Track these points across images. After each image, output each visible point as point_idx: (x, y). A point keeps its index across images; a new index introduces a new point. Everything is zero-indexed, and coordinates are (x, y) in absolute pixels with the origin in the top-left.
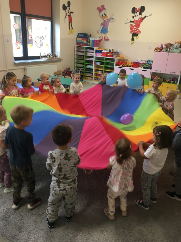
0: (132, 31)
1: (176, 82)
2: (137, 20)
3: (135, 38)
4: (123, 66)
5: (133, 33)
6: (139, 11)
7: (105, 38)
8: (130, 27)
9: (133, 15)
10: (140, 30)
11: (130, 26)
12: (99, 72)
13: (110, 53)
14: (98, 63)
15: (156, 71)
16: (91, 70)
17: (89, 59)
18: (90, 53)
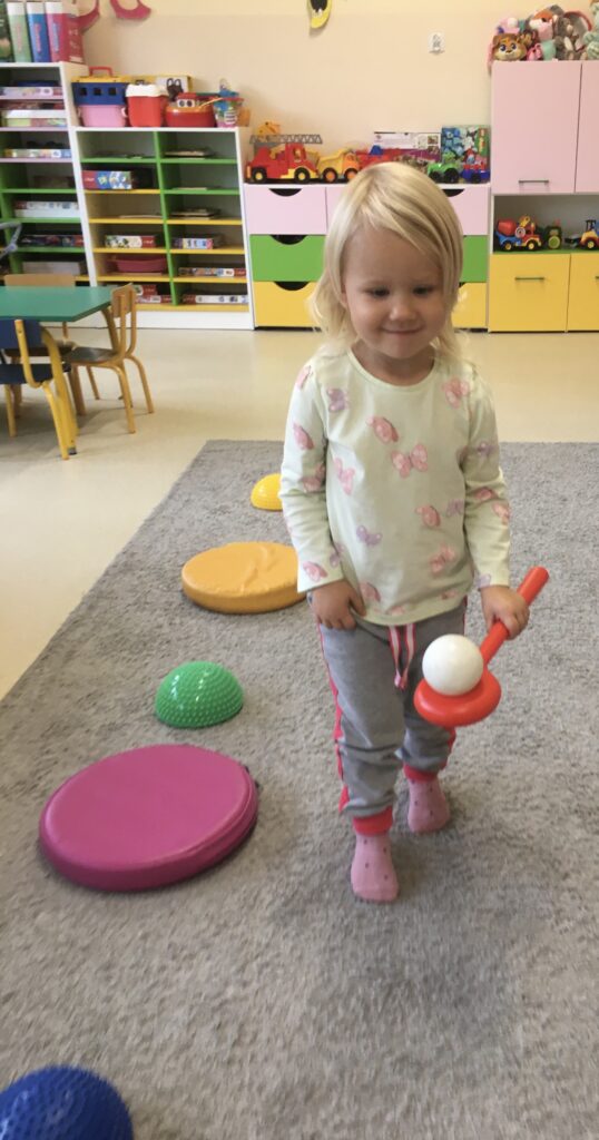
4: (302, 177)
12: (126, 242)
13: (186, 101)
14: (117, 179)
15: (521, 182)
16: (61, 238)
17: (33, 156)
18: (32, 108)
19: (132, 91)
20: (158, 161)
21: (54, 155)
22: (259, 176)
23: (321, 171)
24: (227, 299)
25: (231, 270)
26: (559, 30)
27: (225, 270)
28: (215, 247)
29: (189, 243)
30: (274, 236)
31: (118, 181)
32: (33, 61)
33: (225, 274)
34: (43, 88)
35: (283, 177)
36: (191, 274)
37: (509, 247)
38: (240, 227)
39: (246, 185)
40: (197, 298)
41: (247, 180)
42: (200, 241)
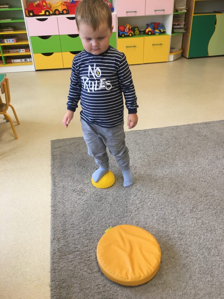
1: (162, 31)
4: (47, 13)
15: (127, 12)
22: (31, 14)
23: (54, 10)
24: (23, 60)
25: (24, 50)
27: (21, 50)
28: (17, 42)
29: (7, 41)
30: (39, 37)
33: (22, 51)
35: (40, 14)
36: (9, 52)
37: (123, 36)
38: (26, 34)
39: (27, 18)
40: (12, 61)
41: (26, 16)
42: (11, 40)
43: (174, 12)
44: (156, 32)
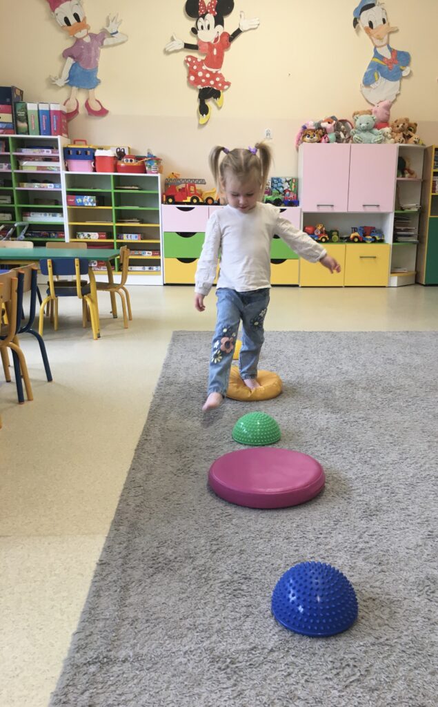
0: (197, 81)
1: (378, 238)
2: (209, 43)
3: (210, 103)
4: (195, 201)
5: (200, 87)
6: (212, 12)
7: (87, 105)
8: (188, 65)
9: (192, 24)
10: (224, 76)
11: (187, 61)
12: (89, 236)
13: (129, 160)
14: (88, 200)
15: (318, 206)
16: (50, 233)
17: (36, 187)
18: (39, 161)
19: (98, 153)
20: (113, 191)
21: (49, 187)
23: (205, 199)
24: (147, 268)
25: (151, 252)
26: (337, 128)
27: (147, 252)
28: (142, 239)
29: (127, 237)
30: (177, 233)
31: (89, 201)
32: (40, 134)
33: (147, 254)
34: (45, 150)
35: (184, 201)
38: (159, 228)
39: (163, 205)
41: (163, 203)
42: (133, 236)
43: (396, 210)
44: (367, 239)
